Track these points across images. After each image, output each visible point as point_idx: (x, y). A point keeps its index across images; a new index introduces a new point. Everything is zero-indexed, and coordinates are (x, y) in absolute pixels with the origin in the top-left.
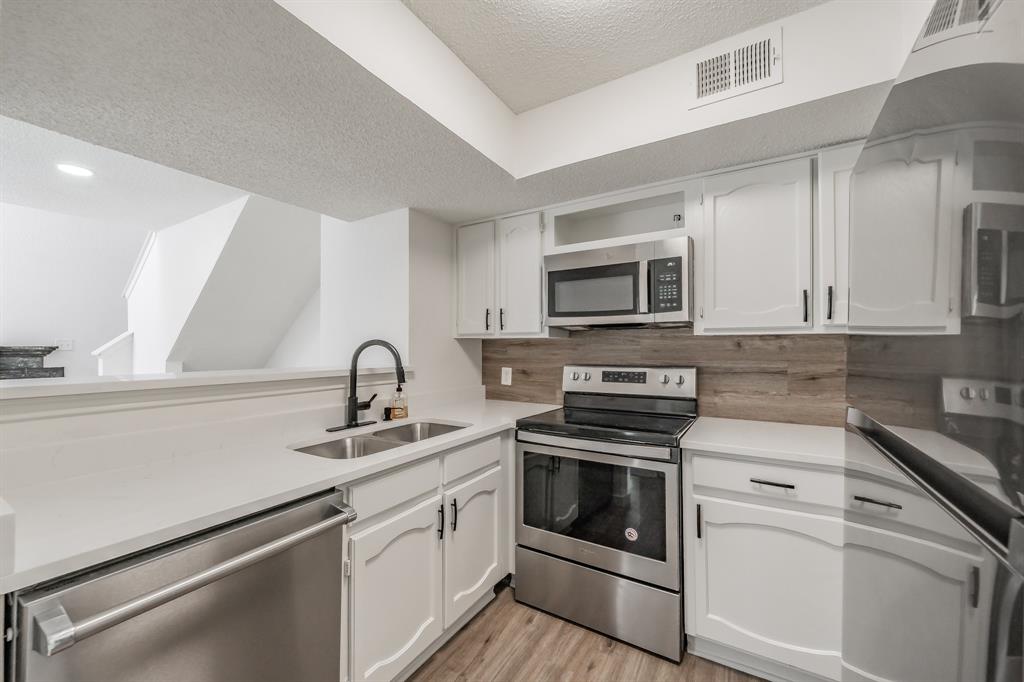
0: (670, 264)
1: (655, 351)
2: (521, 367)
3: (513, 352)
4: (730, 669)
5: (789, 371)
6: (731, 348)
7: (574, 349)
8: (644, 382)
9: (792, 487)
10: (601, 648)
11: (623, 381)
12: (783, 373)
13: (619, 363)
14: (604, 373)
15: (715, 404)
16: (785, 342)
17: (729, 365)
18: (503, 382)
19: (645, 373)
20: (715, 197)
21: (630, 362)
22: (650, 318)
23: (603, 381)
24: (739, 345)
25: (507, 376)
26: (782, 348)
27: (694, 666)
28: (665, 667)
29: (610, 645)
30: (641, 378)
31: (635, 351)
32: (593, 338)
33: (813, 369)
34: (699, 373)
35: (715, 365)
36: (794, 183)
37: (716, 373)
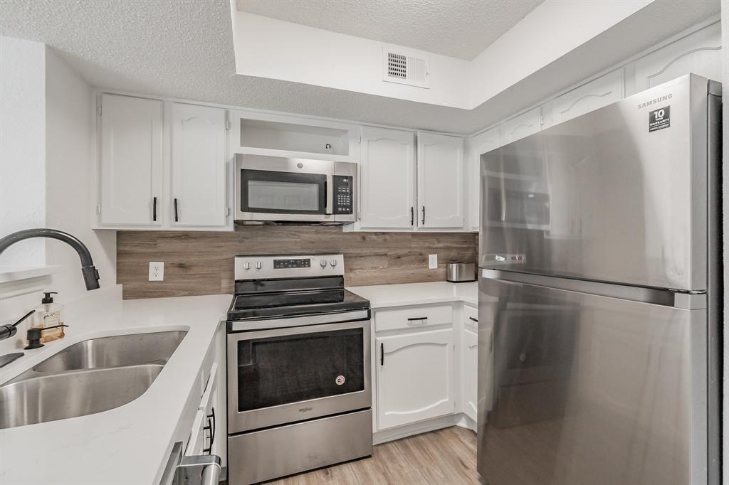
0: (345, 180)
1: (313, 242)
2: (177, 260)
3: (164, 246)
4: (393, 441)
5: (389, 253)
6: (359, 240)
7: (241, 242)
8: (309, 266)
9: (426, 318)
10: (324, 479)
11: (292, 267)
12: (386, 255)
13: (283, 253)
14: (275, 261)
15: (350, 278)
16: (387, 237)
17: (358, 251)
18: (151, 278)
19: (309, 260)
20: (369, 141)
21: (294, 252)
22: (332, 218)
23: (275, 267)
24: (364, 238)
25: (156, 271)
26: (385, 240)
27: (378, 451)
28: (366, 463)
29: (327, 473)
30: (306, 263)
31: (296, 242)
32: (261, 232)
33: (400, 252)
34: (345, 257)
35: (351, 251)
36: (406, 144)
37: (350, 257)
